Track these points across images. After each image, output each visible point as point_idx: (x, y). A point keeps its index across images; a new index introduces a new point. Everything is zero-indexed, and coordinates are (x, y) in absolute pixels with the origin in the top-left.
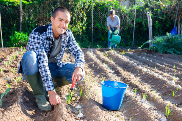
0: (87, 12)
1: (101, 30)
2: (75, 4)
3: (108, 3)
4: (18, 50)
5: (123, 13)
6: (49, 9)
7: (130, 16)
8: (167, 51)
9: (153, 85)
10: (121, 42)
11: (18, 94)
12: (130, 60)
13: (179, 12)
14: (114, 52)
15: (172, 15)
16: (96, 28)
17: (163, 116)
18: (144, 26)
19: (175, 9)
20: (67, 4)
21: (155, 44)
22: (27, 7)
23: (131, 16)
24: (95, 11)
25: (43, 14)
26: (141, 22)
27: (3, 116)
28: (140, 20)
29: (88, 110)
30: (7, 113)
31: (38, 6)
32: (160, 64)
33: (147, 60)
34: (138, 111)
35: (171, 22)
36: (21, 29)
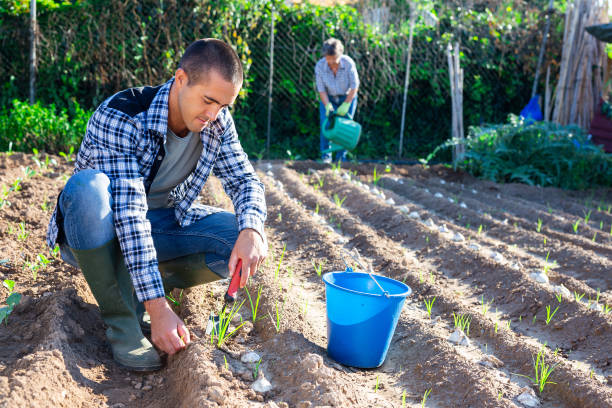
0: (253, 42)
1: (298, 100)
2: (214, 13)
3: (321, 12)
4: (22, 162)
5: (371, 48)
6: (129, 28)
7: (392, 59)
8: (510, 174)
9: (479, 284)
10: (363, 140)
11: (46, 314)
12: (398, 203)
13: (549, 50)
14: (342, 175)
15: (526, 58)
16: (281, 93)
17: (527, 387)
18: (438, 92)
19: (534, 40)
20: (187, 13)
21: (474, 151)
22: (55, 20)
23: (395, 60)
24: (278, 38)
25: (107, 43)
26: (426, 78)
27: (12, 389)
28: (423, 72)
29: (285, 367)
30: (24, 377)
31: (91, 16)
32: (494, 216)
33: (451, 204)
34: (446, 371)
35: (524, 79)
36: (32, 92)
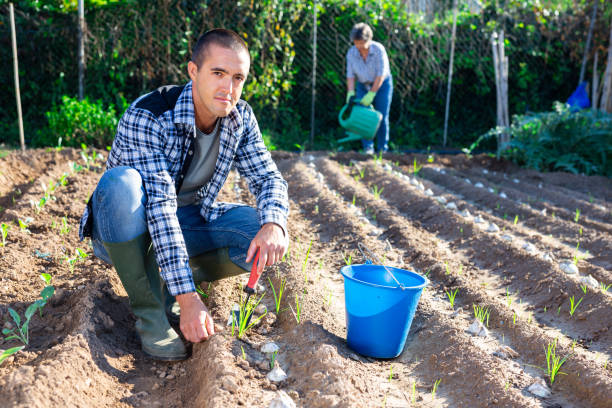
0: (296, 34)
1: (341, 91)
2: (257, 6)
3: (365, 3)
5: (414, 38)
6: (174, 23)
7: (435, 48)
8: (554, 163)
9: (508, 275)
11: (78, 306)
12: (436, 194)
13: (596, 35)
14: (384, 166)
15: (573, 44)
16: (325, 85)
17: (538, 378)
18: (483, 80)
19: (582, 26)
20: (231, 7)
21: (517, 140)
22: (102, 17)
23: (439, 49)
24: (321, 30)
25: (152, 39)
26: (471, 66)
27: (36, 377)
28: (468, 60)
29: (301, 357)
30: (48, 367)
31: (137, 13)
32: (533, 206)
33: (492, 194)
34: (458, 362)
35: (571, 66)
36: (81, 88)
